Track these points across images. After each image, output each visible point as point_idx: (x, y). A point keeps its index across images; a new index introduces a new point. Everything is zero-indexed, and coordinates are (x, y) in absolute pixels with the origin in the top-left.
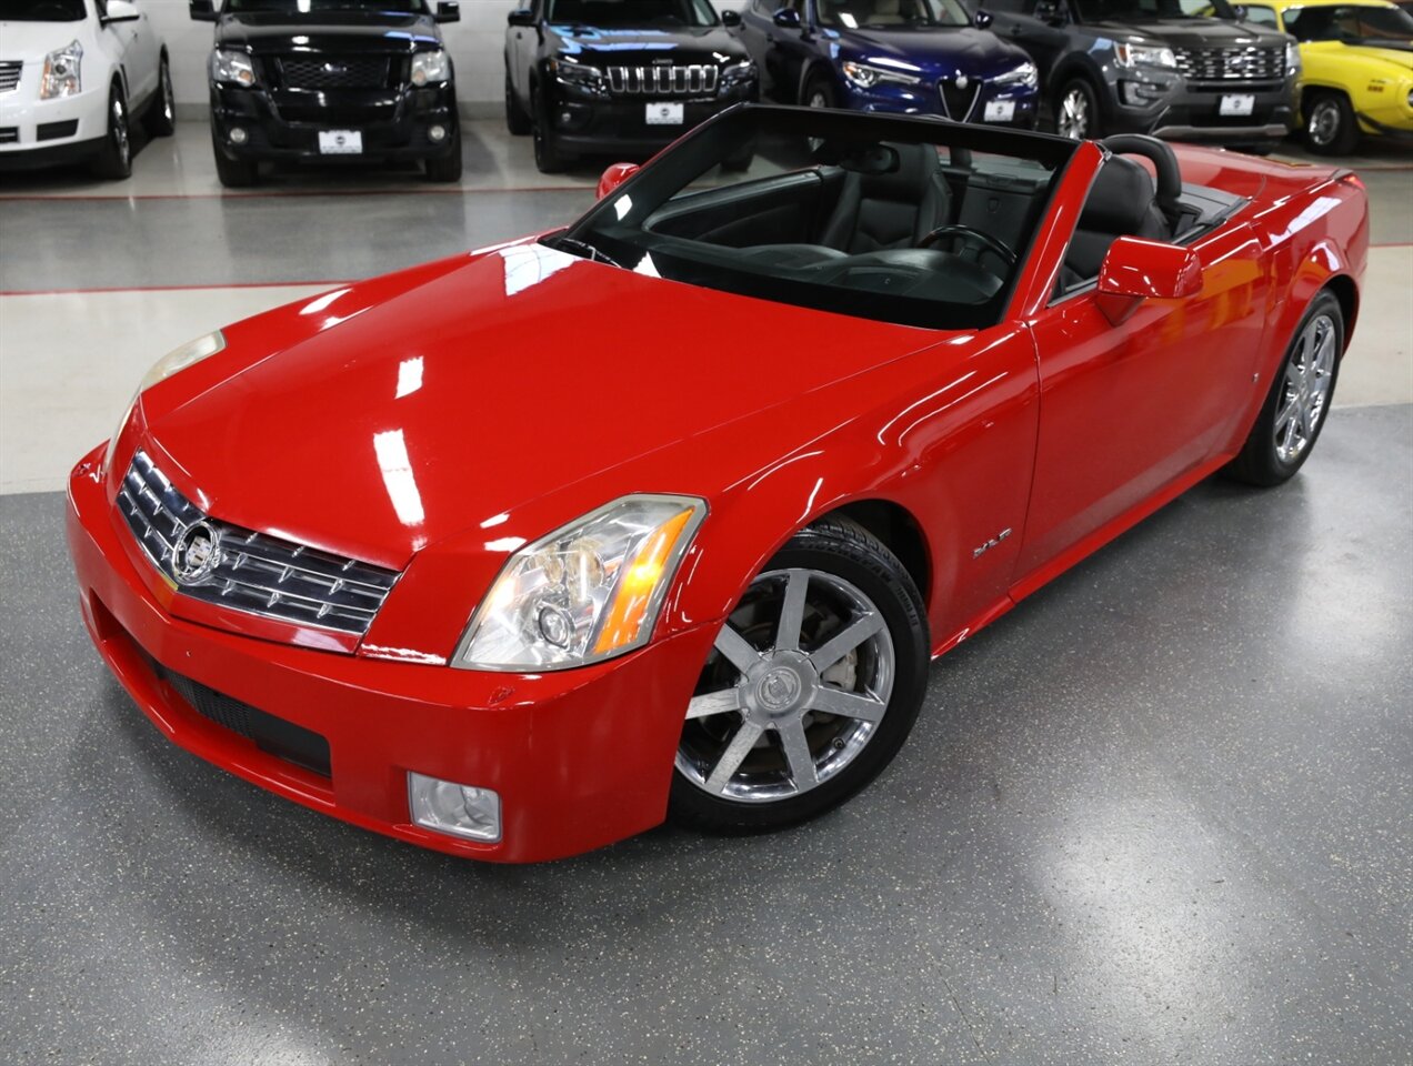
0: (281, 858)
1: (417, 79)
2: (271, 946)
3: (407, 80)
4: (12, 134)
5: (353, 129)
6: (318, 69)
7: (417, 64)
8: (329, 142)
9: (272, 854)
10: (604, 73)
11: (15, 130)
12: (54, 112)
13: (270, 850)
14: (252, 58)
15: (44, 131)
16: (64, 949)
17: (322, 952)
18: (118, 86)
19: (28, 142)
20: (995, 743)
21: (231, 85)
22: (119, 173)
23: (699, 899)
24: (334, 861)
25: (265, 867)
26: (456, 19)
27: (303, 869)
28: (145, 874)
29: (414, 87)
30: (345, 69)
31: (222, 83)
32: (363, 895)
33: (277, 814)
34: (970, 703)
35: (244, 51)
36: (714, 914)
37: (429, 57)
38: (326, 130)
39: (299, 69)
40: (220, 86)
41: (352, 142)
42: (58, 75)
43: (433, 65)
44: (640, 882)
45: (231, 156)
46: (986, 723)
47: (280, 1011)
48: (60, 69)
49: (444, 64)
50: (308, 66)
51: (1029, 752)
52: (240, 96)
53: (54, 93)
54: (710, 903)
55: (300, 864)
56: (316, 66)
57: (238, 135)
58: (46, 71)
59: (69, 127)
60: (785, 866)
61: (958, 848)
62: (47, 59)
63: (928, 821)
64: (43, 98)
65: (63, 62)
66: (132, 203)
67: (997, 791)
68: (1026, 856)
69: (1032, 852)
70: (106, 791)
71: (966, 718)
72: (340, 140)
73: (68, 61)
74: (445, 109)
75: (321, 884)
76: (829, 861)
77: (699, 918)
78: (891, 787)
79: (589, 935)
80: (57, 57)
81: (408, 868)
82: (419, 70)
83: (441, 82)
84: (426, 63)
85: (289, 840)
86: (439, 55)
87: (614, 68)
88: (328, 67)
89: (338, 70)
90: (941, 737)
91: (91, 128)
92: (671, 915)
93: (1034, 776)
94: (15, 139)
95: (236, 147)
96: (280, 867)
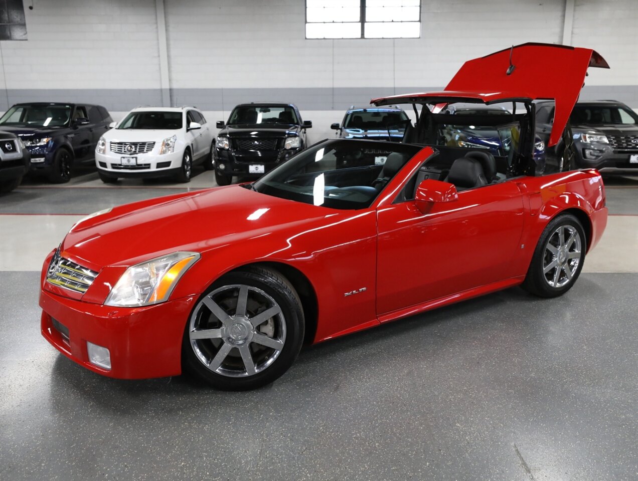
1: (287, 147)
3: (283, 147)
4: (148, 166)
5: (261, 165)
7: (288, 142)
8: (253, 169)
11: (149, 165)
12: (163, 159)
14: (229, 139)
15: (159, 165)
18: (188, 151)
19: (153, 169)
20: (351, 373)
21: (222, 149)
22: (185, 180)
24: (84, 382)
26: (311, 127)
27: (72, 384)
29: (286, 150)
30: (260, 143)
31: (219, 148)
32: (85, 393)
34: (352, 359)
35: (226, 137)
37: (293, 139)
38: (252, 165)
39: (245, 143)
40: (218, 150)
41: (260, 169)
42: (167, 147)
43: (294, 142)
45: (219, 174)
46: (352, 366)
48: (168, 145)
49: (299, 142)
50: (247, 142)
51: (362, 377)
52: (224, 153)
53: (163, 152)
55: (72, 382)
57: (222, 167)
58: (163, 145)
59: (168, 164)
61: (306, 404)
62: (164, 141)
64: (161, 154)
65: (169, 142)
66: (189, 189)
67: (337, 388)
71: (346, 364)
72: (257, 168)
73: (171, 142)
75: (74, 388)
76: (253, 402)
78: (297, 382)
80: (167, 140)
82: (289, 144)
83: (297, 148)
84: (291, 141)
86: (297, 138)
88: (255, 142)
90: (331, 369)
91: (176, 164)
92: (182, 412)
93: (356, 385)
94: (149, 168)
95: (221, 171)
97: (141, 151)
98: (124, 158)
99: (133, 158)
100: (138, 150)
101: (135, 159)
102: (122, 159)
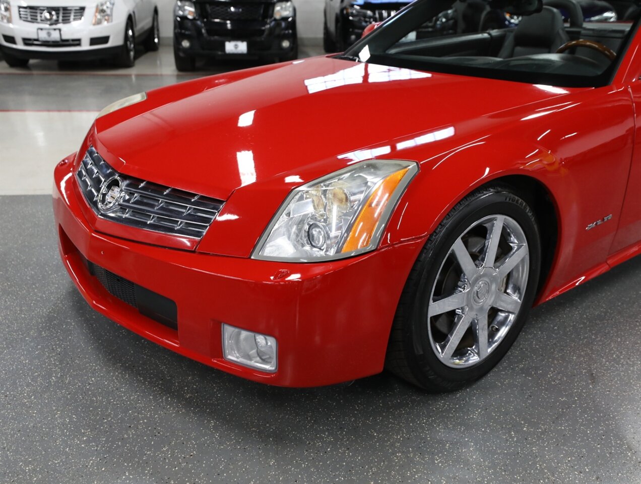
0: (145, 379)
1: (277, 16)
2: (130, 427)
3: (272, 16)
4: (77, 42)
5: (242, 41)
6: (227, 10)
7: (278, 8)
8: (231, 47)
9: (140, 377)
10: (374, 14)
11: (79, 40)
12: (98, 32)
13: (139, 374)
14: (195, 4)
15: (94, 41)
16: (12, 418)
17: (159, 433)
18: (130, 21)
19: (85, 46)
20: (592, 349)
21: (184, 18)
22: (128, 65)
23: (394, 423)
24: (175, 383)
25: (135, 383)
27: (157, 386)
28: (67, 381)
29: (275, 20)
30: (241, 10)
31: (180, 17)
32: (189, 403)
33: (147, 356)
34: (574, 326)
35: (191, 1)
36: (403, 433)
37: (284, 4)
38: (229, 41)
39: (218, 10)
40: (179, 19)
41: (242, 47)
42: (102, 14)
43: (285, 9)
44: (357, 410)
45: (181, 54)
46: (585, 338)
47: (128, 464)
48: (103, 11)
49: (291, 9)
50: (222, 8)
51: (614, 356)
52: (189, 24)
53: (99, 22)
54: (401, 426)
55: (155, 384)
56: (226, 8)
57: (186, 44)
58: (96, 12)
59: (105, 39)
60: (451, 409)
61: (567, 409)
62: (97, 7)
63: (547, 391)
64: (94, 25)
65: (105, 8)
66: (133, 77)
67: (593, 378)
68: (614, 417)
69: (618, 416)
70: (55, 337)
71: (572, 334)
72: (236, 46)
73: (107, 7)
74: (290, 31)
75: (165, 395)
76: (479, 408)
77: (393, 434)
78: (522, 369)
79: (323, 438)
80: (102, 5)
81: (217, 390)
82: (278, 11)
83: (289, 18)
84: (282, 8)
85: (151, 370)
86: (289, 3)
87: (380, 11)
88: (232, 9)
89: (237, 10)
90: (555, 344)
91: (116, 40)
92: (375, 431)
93: (618, 370)
94: (79, 45)
95: (185, 50)
96: (144, 384)
97: (66, 20)
98: (42, 29)
99: (55, 29)
100: (61, 18)
101: (58, 32)
102: (40, 31)
